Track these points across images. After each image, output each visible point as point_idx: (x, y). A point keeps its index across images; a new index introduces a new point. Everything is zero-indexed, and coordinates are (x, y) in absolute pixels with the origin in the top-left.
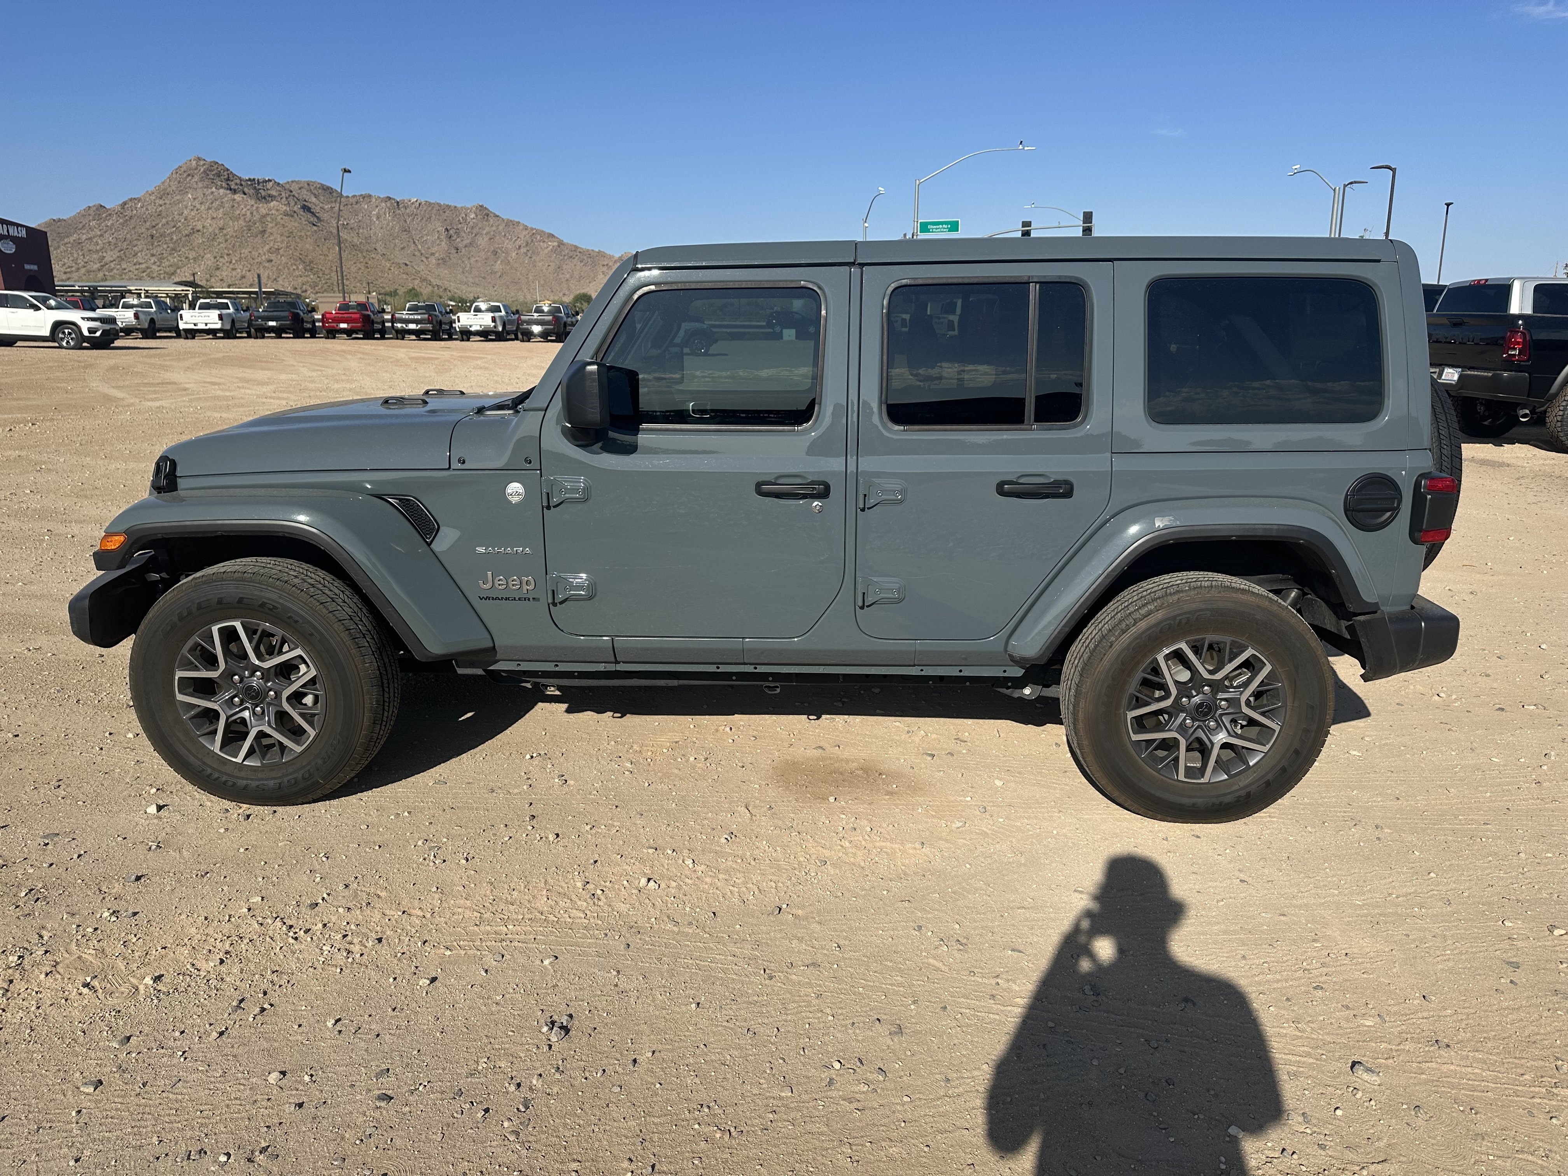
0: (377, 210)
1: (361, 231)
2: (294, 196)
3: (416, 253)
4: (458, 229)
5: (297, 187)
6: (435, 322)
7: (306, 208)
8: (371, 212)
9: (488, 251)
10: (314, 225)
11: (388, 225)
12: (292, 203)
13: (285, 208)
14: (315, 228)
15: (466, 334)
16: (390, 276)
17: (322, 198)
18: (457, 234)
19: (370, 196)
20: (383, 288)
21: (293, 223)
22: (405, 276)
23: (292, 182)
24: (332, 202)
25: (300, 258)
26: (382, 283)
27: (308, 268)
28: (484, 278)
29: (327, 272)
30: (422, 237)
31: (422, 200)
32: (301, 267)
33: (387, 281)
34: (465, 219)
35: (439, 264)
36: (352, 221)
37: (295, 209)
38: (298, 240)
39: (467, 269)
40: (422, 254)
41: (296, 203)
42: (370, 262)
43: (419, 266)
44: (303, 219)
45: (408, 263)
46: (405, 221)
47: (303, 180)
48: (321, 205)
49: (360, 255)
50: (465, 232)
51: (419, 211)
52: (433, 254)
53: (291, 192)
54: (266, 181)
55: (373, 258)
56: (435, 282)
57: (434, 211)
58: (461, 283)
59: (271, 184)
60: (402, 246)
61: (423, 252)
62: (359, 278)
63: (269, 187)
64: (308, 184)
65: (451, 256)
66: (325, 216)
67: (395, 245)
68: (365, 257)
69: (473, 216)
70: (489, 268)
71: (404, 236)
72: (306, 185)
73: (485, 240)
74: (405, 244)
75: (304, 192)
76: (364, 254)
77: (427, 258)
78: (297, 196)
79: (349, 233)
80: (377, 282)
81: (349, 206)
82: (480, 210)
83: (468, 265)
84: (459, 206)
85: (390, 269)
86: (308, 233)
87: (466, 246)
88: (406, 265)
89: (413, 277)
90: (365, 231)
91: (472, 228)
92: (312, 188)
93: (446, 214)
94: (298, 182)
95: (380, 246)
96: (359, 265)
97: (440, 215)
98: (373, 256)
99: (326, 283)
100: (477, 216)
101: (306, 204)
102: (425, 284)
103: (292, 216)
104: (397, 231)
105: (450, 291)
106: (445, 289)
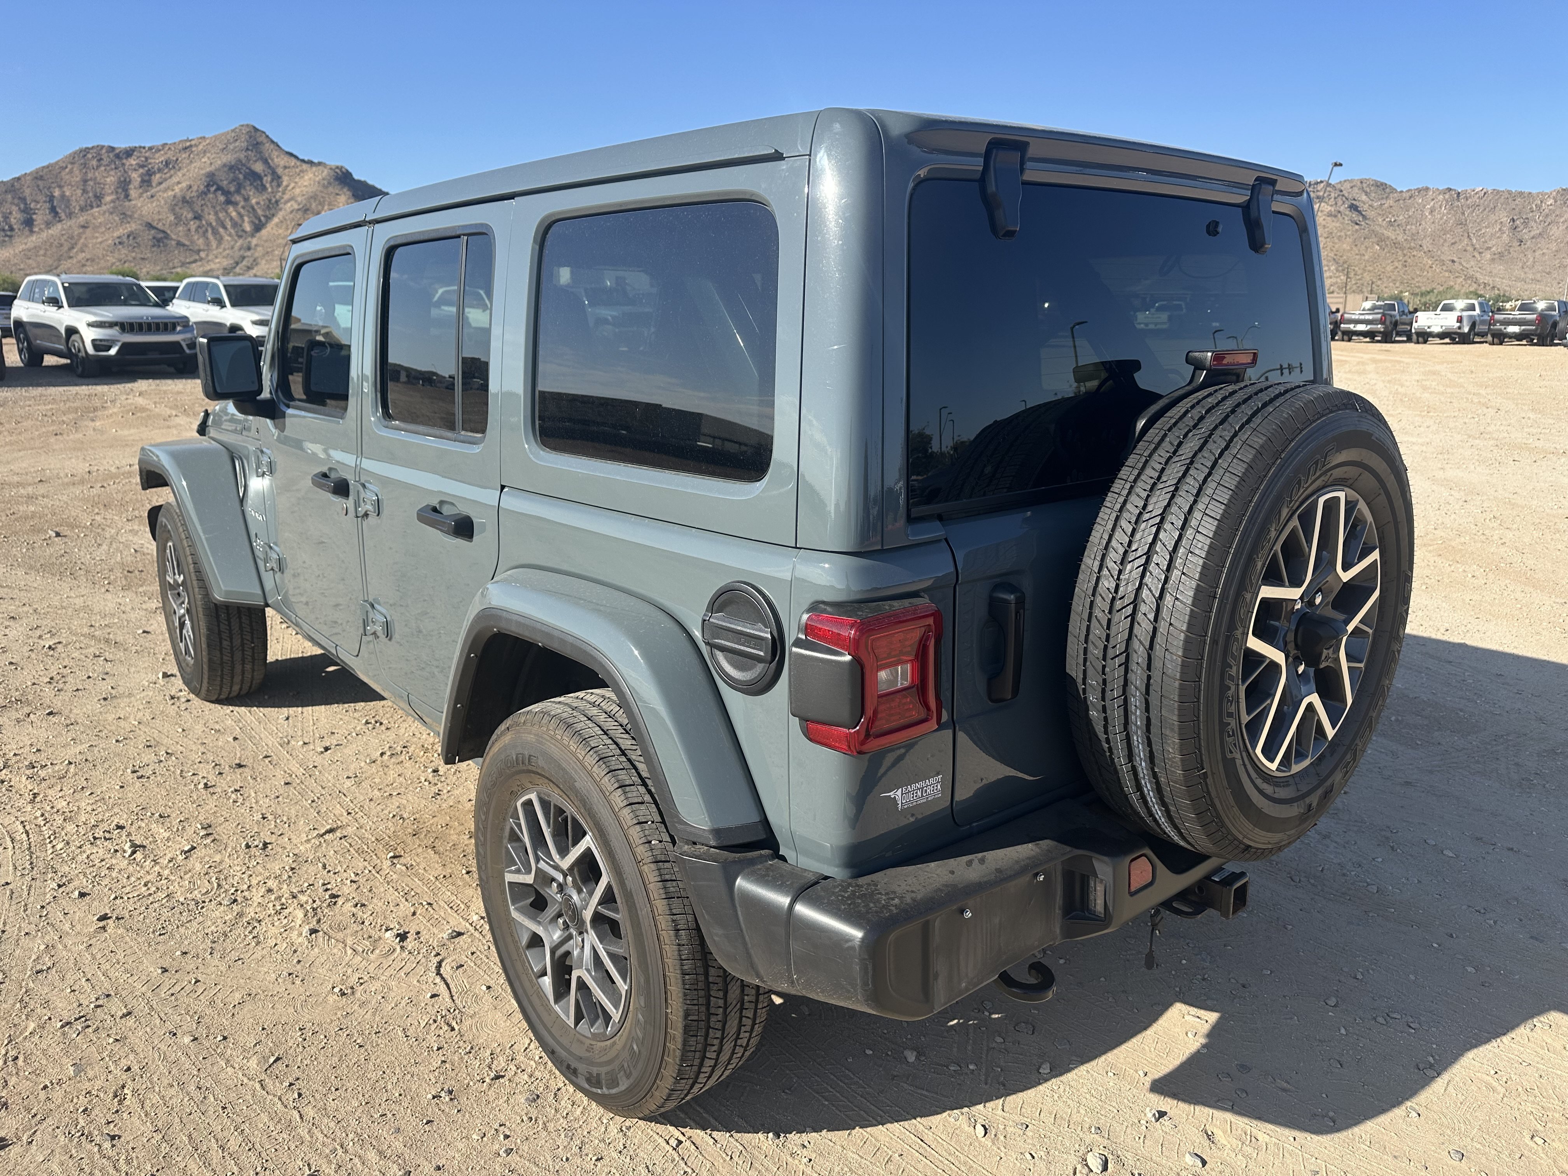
0: (1432, 203)
1: (1408, 227)
2: (1343, 195)
3: (1468, 248)
4: (1527, 218)
5: (1348, 185)
6: (1388, 322)
7: (1354, 208)
8: (1424, 206)
9: (1561, 242)
10: (1357, 224)
11: (1441, 219)
12: (1340, 202)
13: (1329, 208)
14: (1357, 227)
15: (1424, 337)
16: (1430, 274)
17: (1373, 195)
18: (1526, 223)
19: (1427, 189)
20: (1419, 287)
21: (1334, 224)
22: (1447, 274)
23: (1345, 181)
24: (1383, 198)
25: (1334, 259)
26: (1418, 282)
27: (1340, 268)
28: (1549, 273)
29: (1359, 272)
30: (1480, 230)
31: (1489, 189)
32: (1333, 268)
33: (1425, 280)
34: (1539, 207)
35: (1493, 259)
36: (1401, 218)
37: (1342, 209)
38: (1337, 241)
39: (1528, 263)
40: (1475, 249)
41: (1344, 202)
42: (1409, 260)
43: (1468, 262)
44: (1346, 218)
45: (1455, 259)
46: (1463, 214)
47: (1356, 178)
48: (1370, 202)
49: (1400, 253)
50: (1535, 222)
51: (1482, 201)
52: (1489, 248)
53: (1341, 191)
54: (1317, 183)
55: (1414, 256)
56: (1481, 279)
57: (1502, 200)
58: (1518, 279)
59: (1322, 185)
60: (1453, 241)
61: (1477, 246)
62: (1393, 277)
63: (1319, 189)
64: (1362, 182)
65: (1511, 250)
66: (1371, 214)
67: (1445, 240)
68: (1405, 255)
69: (1551, 201)
70: (1558, 261)
71: (1459, 230)
72: (1359, 183)
73: (1561, 228)
74: (1457, 239)
75: (1356, 190)
76: (1405, 252)
77: (1480, 253)
78: (1346, 195)
79: (1395, 231)
80: (1413, 282)
81: (1401, 202)
82: (1562, 195)
83: (1531, 259)
84: (1534, 191)
85: (1431, 267)
86: (1349, 233)
87: (1533, 238)
88: (1453, 261)
89: (1457, 274)
90: (1413, 227)
91: (1547, 215)
92: (1365, 185)
93: (1517, 202)
94: (1351, 181)
95: (1427, 244)
96: (1396, 264)
97: (1508, 204)
98: (1415, 253)
99: (1356, 283)
100: (1556, 202)
101: (1354, 202)
102: (1469, 282)
103: (1335, 216)
104: (1450, 225)
105: (1498, 290)
106: (1494, 287)
